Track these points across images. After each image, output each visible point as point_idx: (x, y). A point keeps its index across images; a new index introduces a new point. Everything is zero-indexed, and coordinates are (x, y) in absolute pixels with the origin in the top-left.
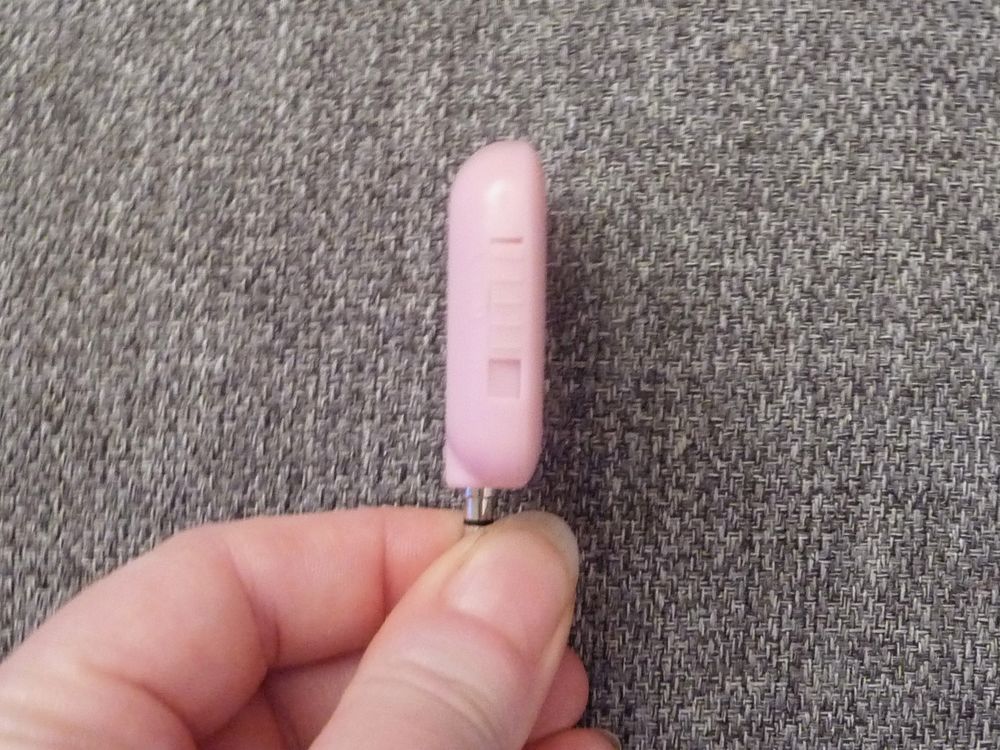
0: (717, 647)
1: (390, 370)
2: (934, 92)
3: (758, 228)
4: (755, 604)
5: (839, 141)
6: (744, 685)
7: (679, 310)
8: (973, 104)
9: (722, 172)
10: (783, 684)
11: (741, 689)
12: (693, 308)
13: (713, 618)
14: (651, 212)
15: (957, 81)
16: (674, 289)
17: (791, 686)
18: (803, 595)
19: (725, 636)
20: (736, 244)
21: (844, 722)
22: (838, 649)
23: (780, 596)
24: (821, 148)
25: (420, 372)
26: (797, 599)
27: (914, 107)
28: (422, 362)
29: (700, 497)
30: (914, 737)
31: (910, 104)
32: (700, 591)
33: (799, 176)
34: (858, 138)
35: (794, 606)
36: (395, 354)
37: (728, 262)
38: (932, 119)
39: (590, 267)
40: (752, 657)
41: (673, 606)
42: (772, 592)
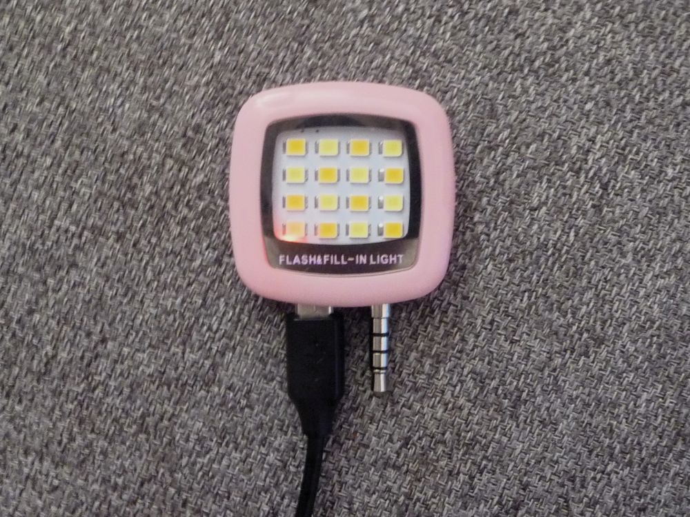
0: (175, 320)
1: (30, 59)
2: (449, 14)
3: (301, 58)
4: (209, 301)
5: (376, 22)
6: (183, 353)
7: (230, 91)
8: (472, 32)
9: (291, 12)
10: (208, 363)
11: (180, 354)
12: (240, 93)
13: (179, 301)
14: (236, 21)
15: (467, 13)
16: (232, 76)
17: (214, 366)
18: (242, 310)
19: (182, 315)
20: (283, 63)
21: (239, 402)
22: (252, 353)
23: (227, 304)
24: (362, 22)
25: (48, 67)
26: (237, 310)
27: (432, 19)
28: (51, 61)
29: (199, 218)
30: (281, 430)
31: (430, 17)
32: (176, 279)
33: (341, 35)
34: (389, 25)
35: (234, 314)
36: (36, 49)
37: (273, 72)
38: (441, 31)
39: (183, 40)
40: (195, 335)
41: (156, 283)
42: (222, 300)
